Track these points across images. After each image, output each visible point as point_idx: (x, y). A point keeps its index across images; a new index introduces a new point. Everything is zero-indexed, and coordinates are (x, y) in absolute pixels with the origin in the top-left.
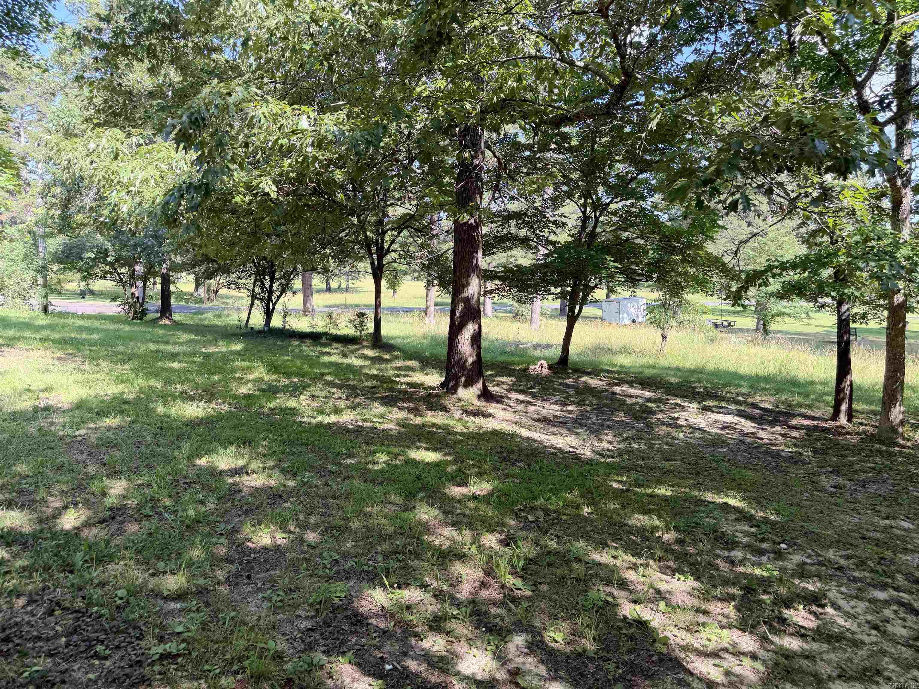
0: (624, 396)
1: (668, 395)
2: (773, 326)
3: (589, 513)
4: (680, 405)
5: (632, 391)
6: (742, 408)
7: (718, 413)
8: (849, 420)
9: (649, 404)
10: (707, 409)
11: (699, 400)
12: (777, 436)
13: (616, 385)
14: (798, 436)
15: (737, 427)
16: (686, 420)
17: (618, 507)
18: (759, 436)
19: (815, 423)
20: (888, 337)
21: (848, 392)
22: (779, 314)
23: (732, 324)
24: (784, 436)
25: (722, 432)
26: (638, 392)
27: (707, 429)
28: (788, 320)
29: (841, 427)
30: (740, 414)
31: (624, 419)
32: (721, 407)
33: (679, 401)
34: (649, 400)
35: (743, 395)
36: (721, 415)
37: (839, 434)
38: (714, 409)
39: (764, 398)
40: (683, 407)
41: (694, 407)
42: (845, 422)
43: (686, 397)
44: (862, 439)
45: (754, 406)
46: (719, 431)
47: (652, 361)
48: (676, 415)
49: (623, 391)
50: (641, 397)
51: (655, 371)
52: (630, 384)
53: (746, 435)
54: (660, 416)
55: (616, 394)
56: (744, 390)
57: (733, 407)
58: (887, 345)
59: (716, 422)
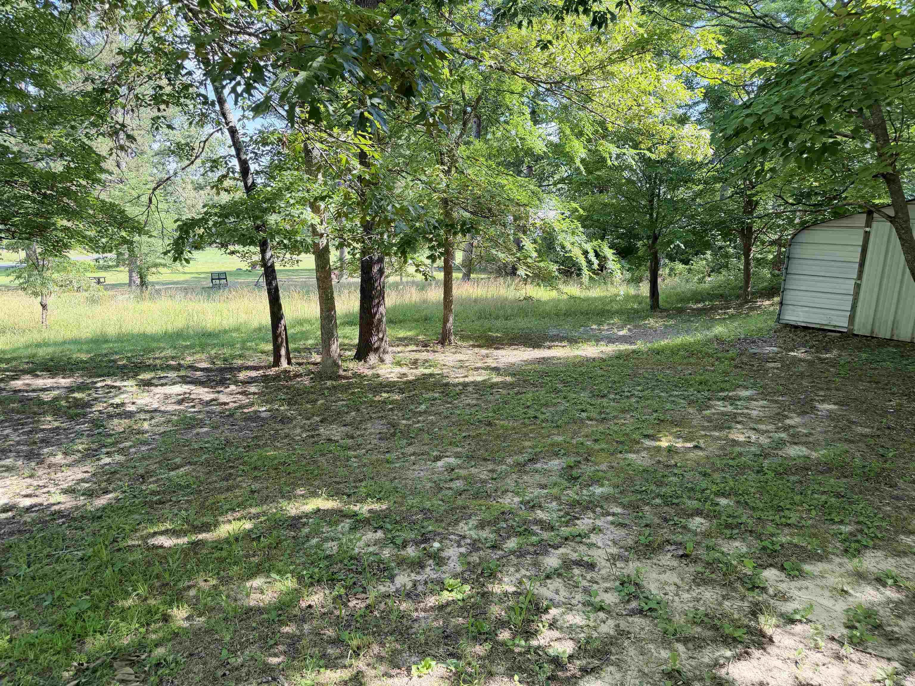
0: (34, 391)
1: (91, 377)
2: (151, 278)
3: (188, 619)
4: (115, 387)
5: (40, 383)
6: (182, 373)
7: (162, 385)
8: (289, 363)
9: (77, 395)
10: (148, 384)
11: (131, 374)
12: (238, 396)
13: (13, 378)
14: (257, 391)
15: (192, 396)
16: (133, 403)
17: (214, 582)
18: (221, 401)
19: (261, 372)
20: (318, 279)
21: (284, 337)
22: (156, 265)
23: (102, 280)
24: (243, 393)
25: (182, 407)
26: (49, 382)
27: (162, 408)
28: (161, 269)
29: (286, 371)
30: (185, 380)
31: (56, 424)
32: (160, 378)
33: (109, 382)
34: (71, 389)
35: (173, 358)
36: (167, 387)
37: (291, 379)
38: (155, 381)
39: (197, 357)
40: (120, 388)
41: (130, 385)
42: (287, 366)
43: (114, 374)
44: (312, 379)
45: (192, 367)
46: (177, 407)
47: (36, 337)
48: (117, 400)
49: (28, 385)
50: (58, 388)
51: (50, 350)
52: (32, 372)
53: (208, 403)
54: (99, 407)
55: (20, 391)
56: (169, 352)
57: (172, 375)
58: (319, 287)
59: (167, 397)
